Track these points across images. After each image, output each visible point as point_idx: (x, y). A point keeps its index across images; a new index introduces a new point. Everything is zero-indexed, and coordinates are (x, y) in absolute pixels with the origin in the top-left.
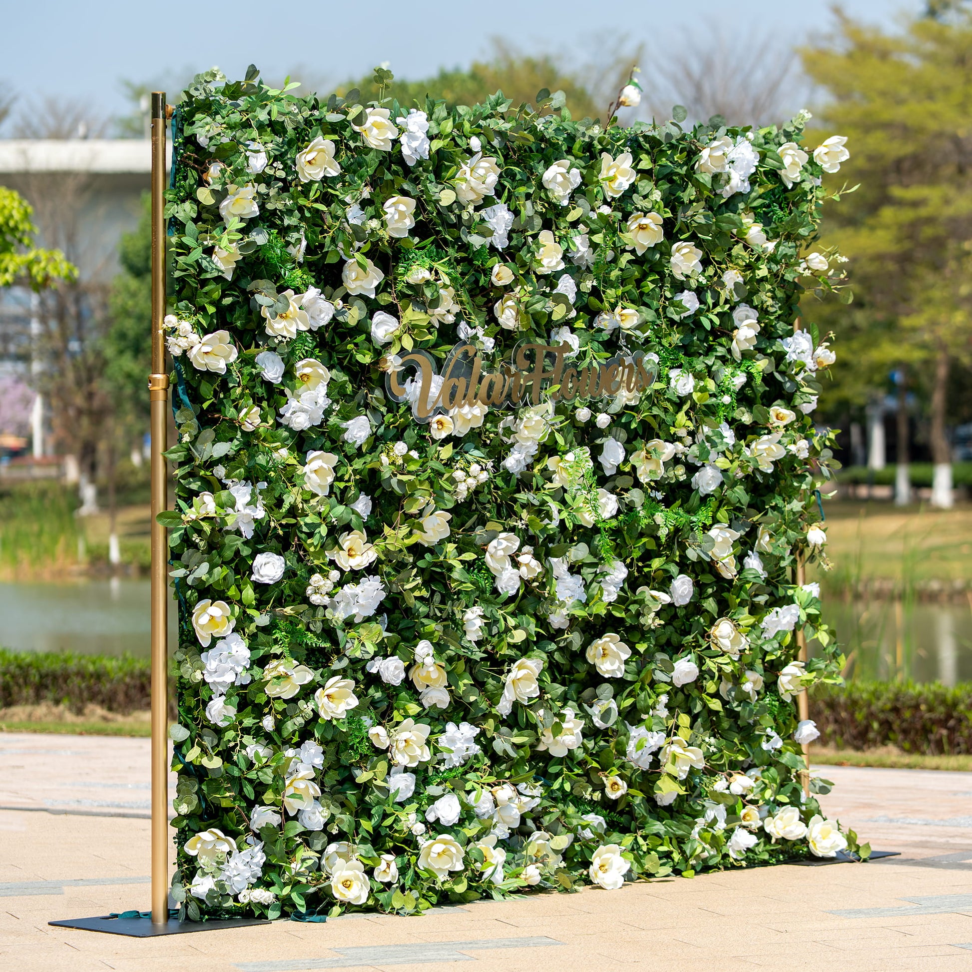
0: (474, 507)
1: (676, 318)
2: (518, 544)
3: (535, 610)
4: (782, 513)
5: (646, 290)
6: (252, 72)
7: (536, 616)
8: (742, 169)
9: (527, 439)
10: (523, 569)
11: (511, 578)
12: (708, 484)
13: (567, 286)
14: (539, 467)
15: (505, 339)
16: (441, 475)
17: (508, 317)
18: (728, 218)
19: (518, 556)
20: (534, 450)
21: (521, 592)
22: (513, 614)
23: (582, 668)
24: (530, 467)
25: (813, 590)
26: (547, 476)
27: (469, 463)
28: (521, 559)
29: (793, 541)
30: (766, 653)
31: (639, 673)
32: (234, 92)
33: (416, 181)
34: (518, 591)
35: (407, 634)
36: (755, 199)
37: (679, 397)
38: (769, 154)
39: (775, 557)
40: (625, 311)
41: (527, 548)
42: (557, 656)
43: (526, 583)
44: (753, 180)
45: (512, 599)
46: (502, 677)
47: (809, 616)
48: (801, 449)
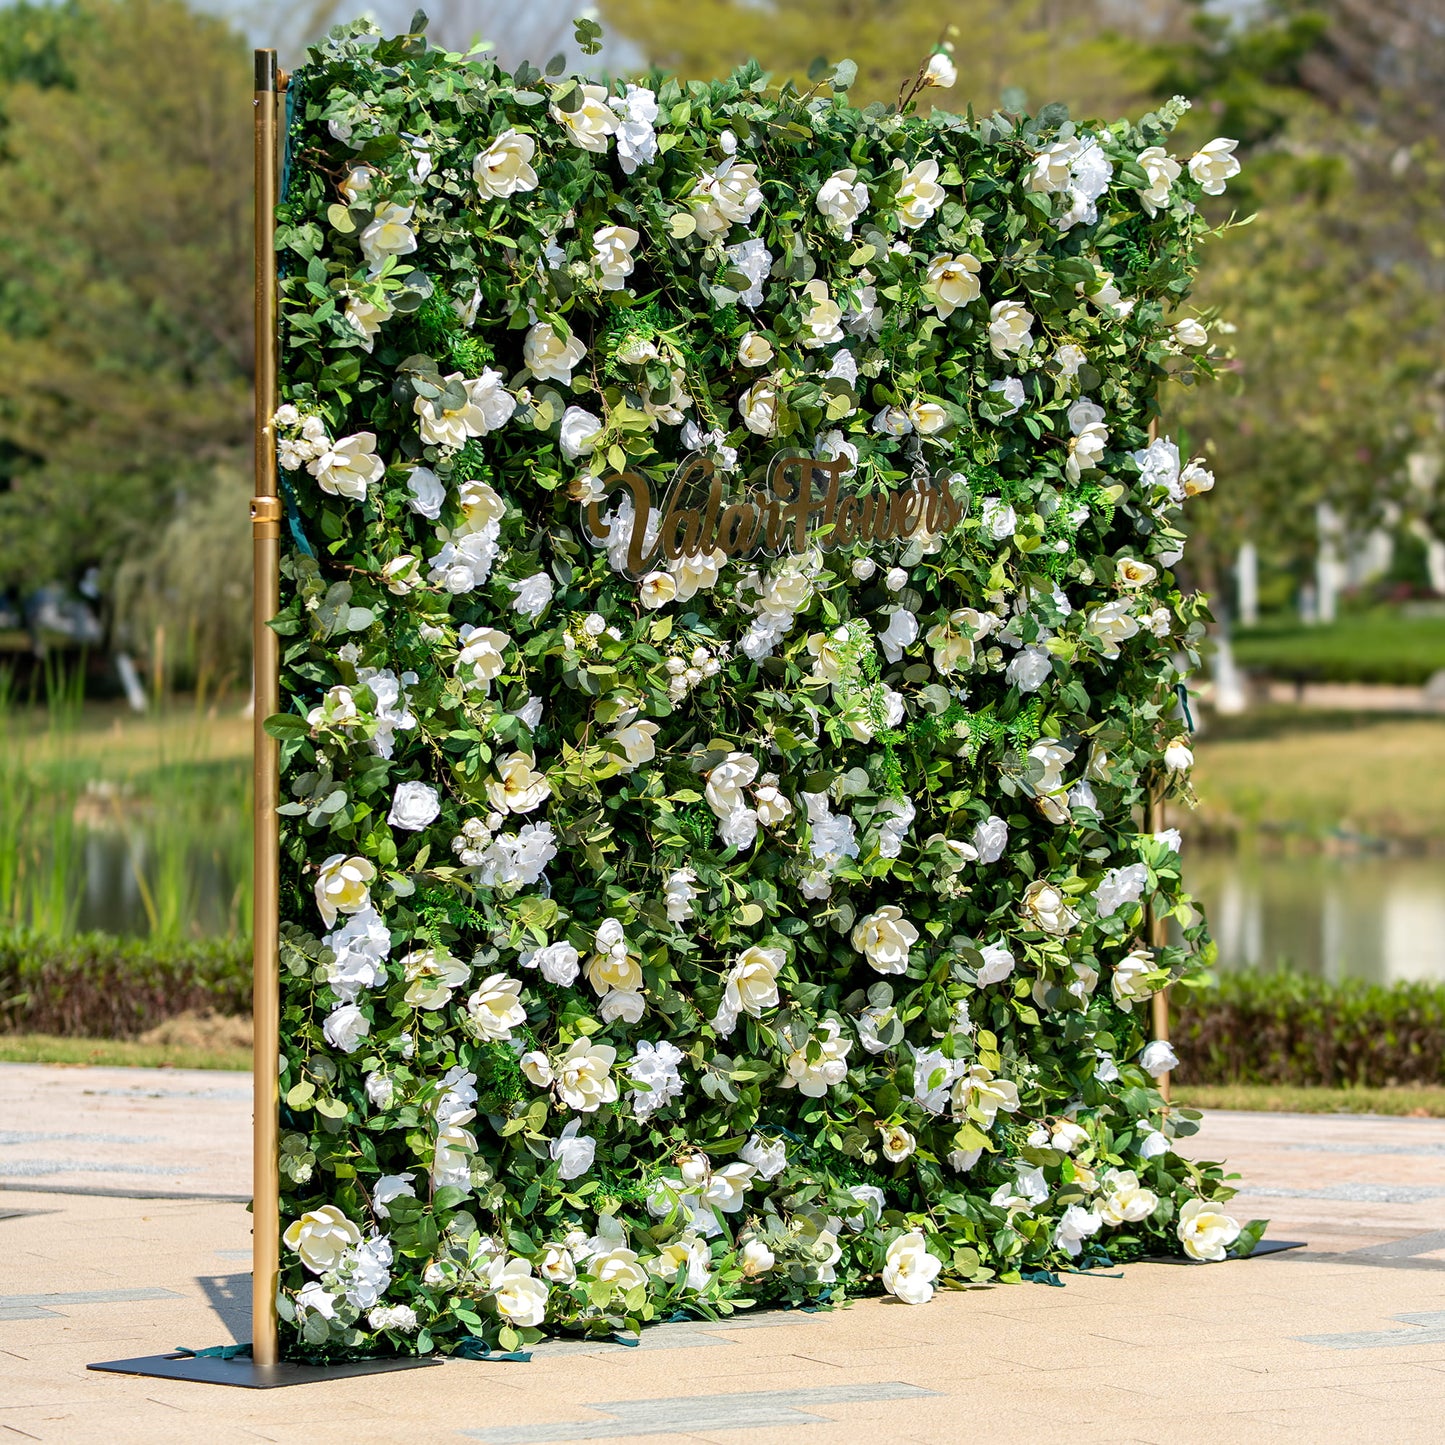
0: (692, 712)
1: (994, 419)
2: (755, 770)
3: (777, 871)
4: (1127, 721)
5: (950, 374)
6: (419, 22)
7: (777, 882)
8: (1089, 187)
9: (779, 607)
10: (764, 810)
11: (744, 824)
12: (1031, 677)
13: (844, 366)
14: (793, 651)
15: (754, 449)
16: (649, 664)
17: (759, 415)
18: (1075, 263)
19: (755, 788)
20: (787, 624)
21: (758, 846)
22: (743, 880)
23: (847, 960)
24: (778, 650)
25: (1170, 840)
26: (805, 664)
27: (690, 644)
28: (761, 794)
29: (1143, 766)
30: (1103, 937)
31: (928, 967)
32: (390, 52)
33: (635, 198)
34: (754, 843)
35: (584, 910)
36: (1106, 234)
37: (994, 542)
38: (1126, 165)
39: (1116, 788)
40: (924, 408)
41: (769, 777)
42: (808, 941)
43: (765, 831)
44: (1102, 205)
45: (743, 856)
46: (722, 975)
47: (1162, 880)
48: (1159, 621)
